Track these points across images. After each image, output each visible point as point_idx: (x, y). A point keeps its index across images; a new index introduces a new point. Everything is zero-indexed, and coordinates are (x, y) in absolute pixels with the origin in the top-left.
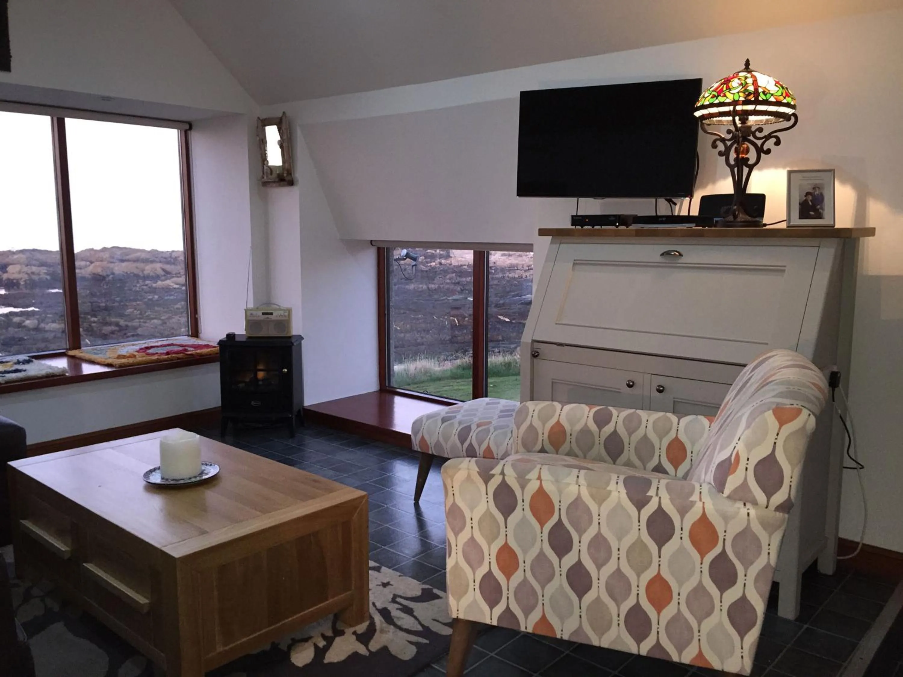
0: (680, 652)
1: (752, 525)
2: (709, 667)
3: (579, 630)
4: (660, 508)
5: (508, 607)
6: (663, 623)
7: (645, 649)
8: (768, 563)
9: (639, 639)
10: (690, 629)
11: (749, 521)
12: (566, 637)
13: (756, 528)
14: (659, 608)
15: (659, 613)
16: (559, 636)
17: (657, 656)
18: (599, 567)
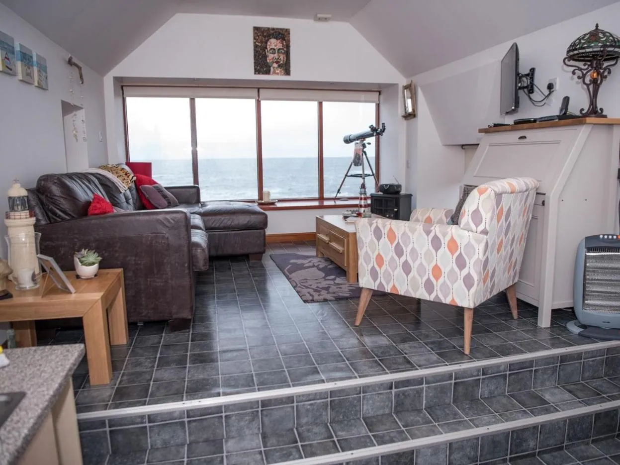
0: (445, 298)
1: (471, 241)
2: (456, 305)
3: (407, 291)
4: (435, 235)
5: (381, 282)
6: (439, 286)
7: (432, 298)
8: (478, 258)
9: (430, 293)
10: (449, 288)
11: (469, 239)
12: (403, 294)
13: (473, 242)
14: (437, 279)
15: (437, 281)
16: (400, 294)
17: (437, 301)
18: (414, 262)
